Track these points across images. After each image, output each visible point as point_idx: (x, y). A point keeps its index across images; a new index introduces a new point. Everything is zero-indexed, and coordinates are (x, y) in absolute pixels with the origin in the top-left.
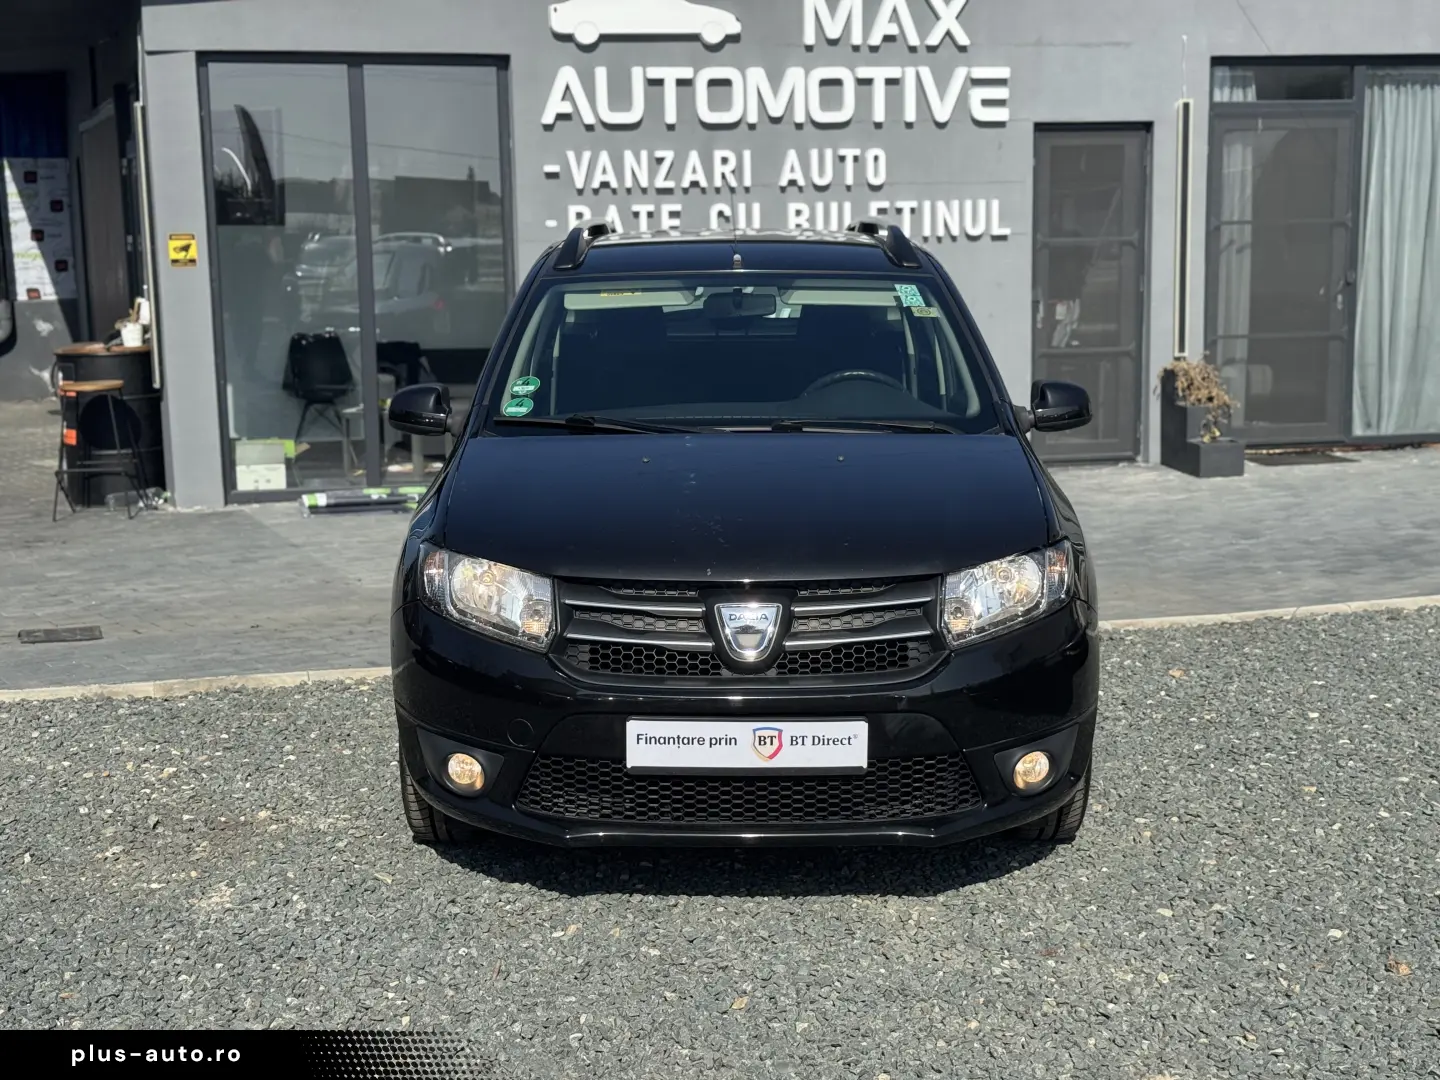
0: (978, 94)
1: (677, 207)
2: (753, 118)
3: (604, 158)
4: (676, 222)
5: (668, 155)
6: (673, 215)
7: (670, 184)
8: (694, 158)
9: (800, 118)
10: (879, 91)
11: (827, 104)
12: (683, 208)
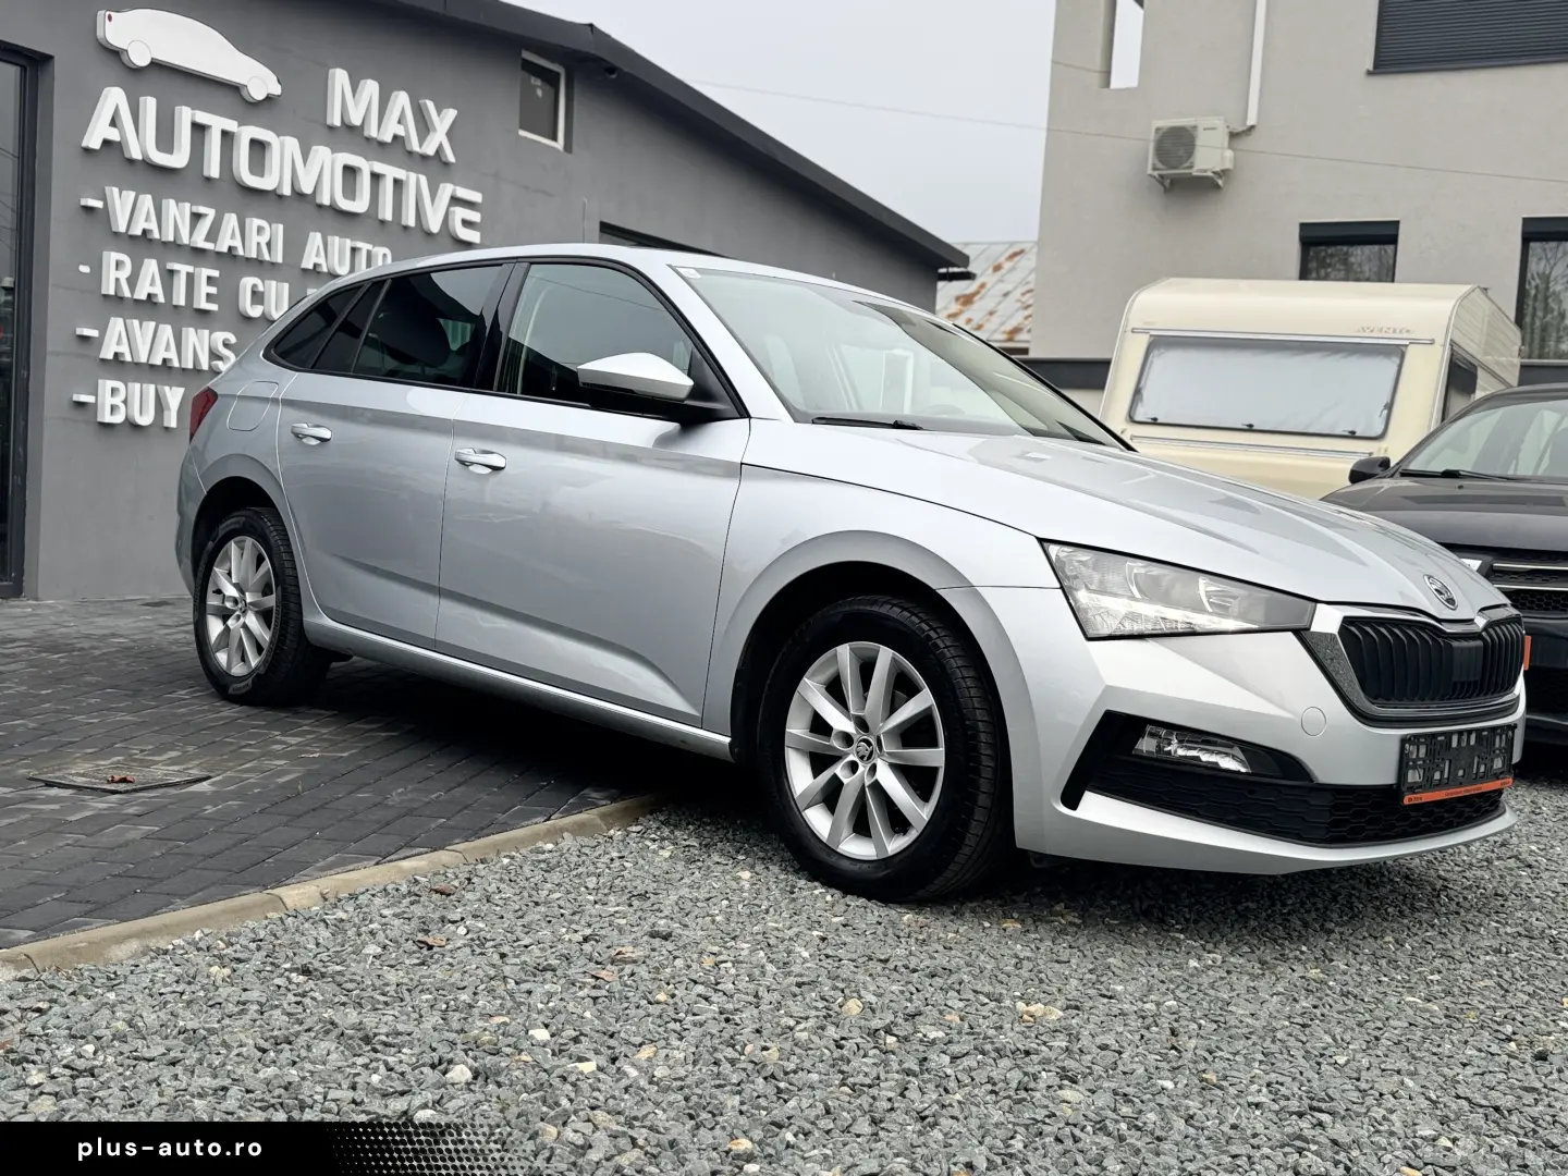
0: (461, 213)
1: (216, 273)
2: (287, 191)
3: (147, 201)
4: (213, 290)
5: (211, 213)
6: (210, 280)
7: (209, 246)
8: (231, 220)
9: (326, 201)
10: (388, 187)
11: (350, 192)
12: (220, 274)
